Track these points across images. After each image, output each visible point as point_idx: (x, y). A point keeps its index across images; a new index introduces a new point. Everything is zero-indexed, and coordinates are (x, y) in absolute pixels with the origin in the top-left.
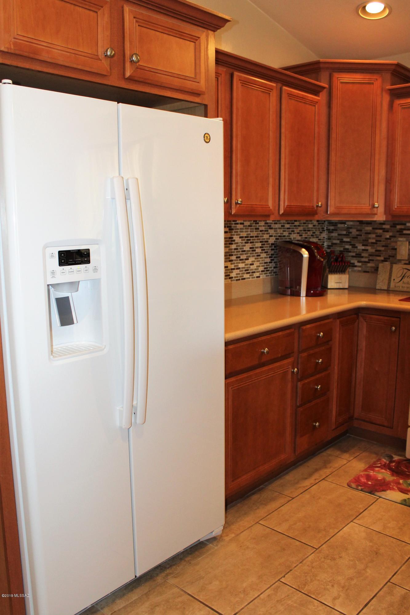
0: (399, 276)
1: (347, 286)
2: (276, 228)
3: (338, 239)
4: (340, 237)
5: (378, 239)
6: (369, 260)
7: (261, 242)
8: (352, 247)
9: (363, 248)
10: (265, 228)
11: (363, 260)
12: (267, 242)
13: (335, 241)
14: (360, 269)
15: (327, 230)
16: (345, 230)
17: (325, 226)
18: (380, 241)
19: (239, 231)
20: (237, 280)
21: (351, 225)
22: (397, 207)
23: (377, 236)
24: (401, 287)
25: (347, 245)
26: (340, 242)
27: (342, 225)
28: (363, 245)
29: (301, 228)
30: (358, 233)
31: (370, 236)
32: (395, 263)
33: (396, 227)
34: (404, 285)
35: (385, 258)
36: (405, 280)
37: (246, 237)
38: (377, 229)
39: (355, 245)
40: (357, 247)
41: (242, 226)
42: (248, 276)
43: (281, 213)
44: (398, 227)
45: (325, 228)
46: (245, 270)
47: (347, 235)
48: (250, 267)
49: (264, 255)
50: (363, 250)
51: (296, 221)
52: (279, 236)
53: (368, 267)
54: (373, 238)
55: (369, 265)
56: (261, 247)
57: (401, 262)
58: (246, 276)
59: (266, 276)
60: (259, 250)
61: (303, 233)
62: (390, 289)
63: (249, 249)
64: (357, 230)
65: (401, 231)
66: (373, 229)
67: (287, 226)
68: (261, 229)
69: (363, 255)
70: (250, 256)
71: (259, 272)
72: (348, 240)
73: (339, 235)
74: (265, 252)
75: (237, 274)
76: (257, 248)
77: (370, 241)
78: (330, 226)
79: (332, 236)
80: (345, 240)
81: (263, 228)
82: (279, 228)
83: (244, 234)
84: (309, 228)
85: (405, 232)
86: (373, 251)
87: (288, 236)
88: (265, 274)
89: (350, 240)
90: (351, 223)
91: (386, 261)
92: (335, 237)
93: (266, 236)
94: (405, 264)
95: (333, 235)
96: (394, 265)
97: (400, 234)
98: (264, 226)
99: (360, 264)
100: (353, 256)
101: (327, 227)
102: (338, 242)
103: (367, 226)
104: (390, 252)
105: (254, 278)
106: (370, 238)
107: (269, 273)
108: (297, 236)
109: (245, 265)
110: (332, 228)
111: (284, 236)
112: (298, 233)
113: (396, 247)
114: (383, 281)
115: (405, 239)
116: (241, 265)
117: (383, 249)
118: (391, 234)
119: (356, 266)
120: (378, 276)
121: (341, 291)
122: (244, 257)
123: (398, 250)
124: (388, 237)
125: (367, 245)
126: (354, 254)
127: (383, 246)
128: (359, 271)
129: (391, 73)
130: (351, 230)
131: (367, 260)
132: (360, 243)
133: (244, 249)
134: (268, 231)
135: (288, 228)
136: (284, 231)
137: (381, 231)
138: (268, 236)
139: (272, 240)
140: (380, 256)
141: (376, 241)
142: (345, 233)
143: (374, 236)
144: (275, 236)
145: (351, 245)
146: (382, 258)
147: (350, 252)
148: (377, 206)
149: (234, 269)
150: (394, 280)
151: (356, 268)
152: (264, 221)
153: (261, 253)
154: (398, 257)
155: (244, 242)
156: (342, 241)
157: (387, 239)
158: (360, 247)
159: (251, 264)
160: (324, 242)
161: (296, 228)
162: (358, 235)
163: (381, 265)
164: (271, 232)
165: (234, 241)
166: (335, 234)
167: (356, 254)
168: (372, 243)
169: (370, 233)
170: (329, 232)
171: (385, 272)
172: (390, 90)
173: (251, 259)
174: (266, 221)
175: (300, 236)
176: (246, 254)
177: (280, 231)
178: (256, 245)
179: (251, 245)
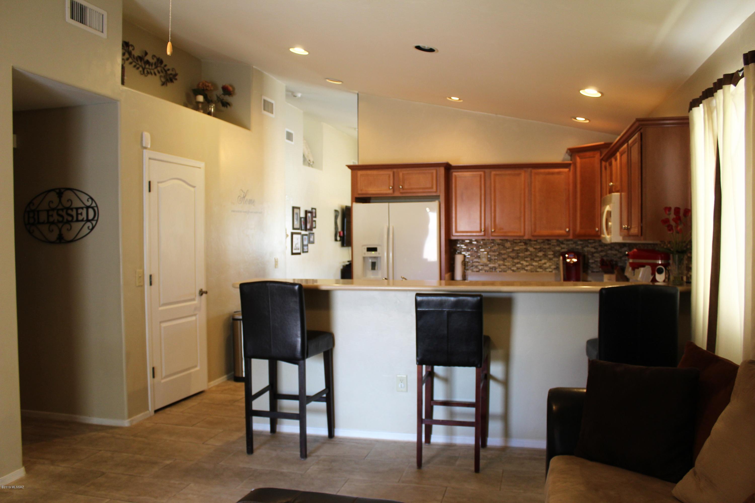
42: (541, 270)
46: (538, 267)
48: (543, 265)
58: (538, 270)
60: (551, 256)
63: (542, 255)
67: (579, 242)
68: (552, 244)
70: (543, 259)
81: (555, 244)
83: (538, 247)
93: (558, 248)
109: (538, 264)
116: (535, 264)
122: (538, 259)
155: (537, 251)
164: (563, 246)
165: (529, 250)
173: (543, 261)
178: (549, 253)
179: (543, 253)
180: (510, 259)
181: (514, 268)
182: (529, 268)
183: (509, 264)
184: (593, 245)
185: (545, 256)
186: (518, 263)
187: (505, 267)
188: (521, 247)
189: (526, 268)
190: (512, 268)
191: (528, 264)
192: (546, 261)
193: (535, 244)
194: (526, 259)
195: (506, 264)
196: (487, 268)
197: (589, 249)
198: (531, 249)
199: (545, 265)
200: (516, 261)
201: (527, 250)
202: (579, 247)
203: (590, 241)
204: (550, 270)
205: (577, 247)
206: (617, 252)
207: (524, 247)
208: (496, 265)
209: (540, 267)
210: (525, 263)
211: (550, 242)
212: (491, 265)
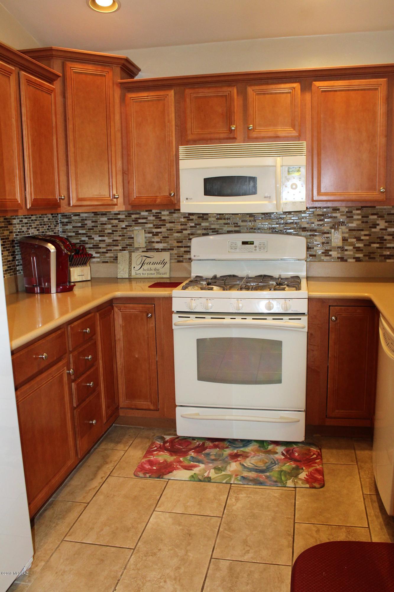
0: (138, 263)
1: (89, 279)
2: (16, 224)
3: (74, 232)
4: (74, 230)
5: (114, 229)
6: (107, 250)
8: (89, 239)
9: (100, 238)
10: (5, 224)
12: (8, 238)
13: (70, 234)
14: (99, 260)
15: (61, 223)
16: (79, 222)
17: (58, 219)
18: (117, 231)
21: (86, 217)
22: (136, 197)
23: (112, 226)
24: (141, 275)
25: (84, 237)
26: (76, 234)
27: (77, 217)
28: (100, 236)
29: (37, 223)
30: (93, 224)
31: (106, 226)
32: (133, 252)
33: (131, 216)
34: (144, 272)
35: (122, 248)
36: (145, 267)
38: (112, 219)
39: (91, 236)
40: (93, 239)
43: (28, 207)
44: (133, 216)
45: (59, 222)
47: (83, 227)
50: (100, 241)
51: (32, 215)
52: (19, 232)
53: (106, 257)
54: (110, 229)
55: (107, 255)
57: (138, 250)
59: (10, 275)
61: (40, 228)
62: (132, 277)
64: (93, 222)
65: (137, 219)
66: (108, 219)
69: (100, 245)
72: (84, 232)
73: (73, 227)
74: (7, 250)
77: (106, 231)
78: (63, 218)
79: (67, 229)
80: (80, 232)
81: (3, 225)
82: (18, 224)
84: (44, 222)
85: (140, 221)
86: (111, 241)
87: (26, 231)
88: (9, 273)
89: (86, 232)
90: (86, 215)
91: (125, 250)
92: (70, 229)
93: (6, 233)
94: (143, 252)
95: (67, 227)
96: (133, 254)
97: (135, 223)
98: (3, 222)
99: (98, 255)
100: (90, 248)
101: (60, 220)
102: (73, 234)
103: (102, 217)
104: (127, 242)
106: (106, 229)
108: (34, 231)
110: (66, 220)
111: (23, 232)
112: (35, 228)
113: (133, 236)
114: (123, 269)
115: (140, 228)
117: (120, 238)
118: (126, 223)
119: (94, 258)
120: (119, 265)
121: (84, 283)
123: (135, 238)
124: (124, 226)
125: (104, 236)
126: (91, 246)
127: (120, 236)
128: (98, 262)
129: (120, 67)
130: (86, 222)
131: (104, 250)
132: (96, 234)
134: (7, 227)
135: (26, 223)
136: (22, 226)
137: (117, 221)
139: (12, 237)
140: (118, 246)
141: (113, 231)
142: (80, 225)
143: (109, 226)
144: (14, 232)
145: (87, 236)
146: (120, 248)
147: (87, 243)
148: (117, 197)
150: (134, 267)
151: (94, 260)
152: (3, 217)
154: (136, 246)
156: (77, 234)
157: (123, 228)
158: (97, 238)
161: (33, 223)
162: (93, 226)
163: (119, 255)
164: (11, 228)
166: (69, 227)
167: (94, 246)
168: (109, 233)
169: (105, 224)
170: (63, 225)
171: (125, 261)
172: (121, 83)
174: (5, 217)
175: (38, 230)
177: (19, 227)
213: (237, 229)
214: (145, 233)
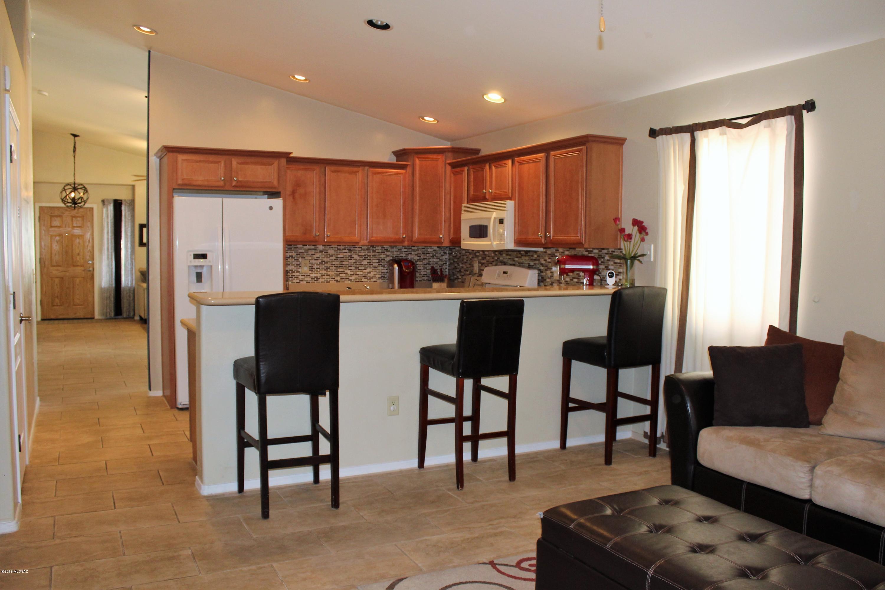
2: (393, 251)
7: (377, 259)
11: (463, 274)
17: (447, 251)
19: (357, 252)
20: (355, 282)
22: (452, 237)
27: (454, 250)
29: (420, 252)
30: (460, 255)
35: (469, 273)
37: (363, 256)
41: (360, 249)
42: (366, 280)
43: (368, 241)
45: (447, 252)
46: (363, 276)
47: (456, 257)
48: (368, 275)
49: (381, 268)
52: (396, 256)
54: (465, 259)
55: (464, 277)
56: (377, 263)
57: (475, 275)
58: (363, 279)
59: (383, 281)
60: (376, 265)
61: (422, 255)
63: (367, 263)
66: (466, 252)
67: (404, 250)
68: (377, 251)
69: (462, 270)
70: (368, 268)
71: (376, 278)
72: (456, 260)
73: (453, 257)
75: (355, 278)
76: (375, 263)
79: (450, 258)
81: (380, 251)
82: (396, 251)
83: (363, 254)
84: (429, 252)
86: (465, 267)
88: (382, 280)
90: (457, 249)
91: (470, 275)
93: (383, 256)
96: (472, 277)
97: (476, 256)
98: (380, 249)
99: (461, 277)
103: (463, 251)
104: (471, 269)
105: (372, 281)
107: (386, 280)
109: (363, 273)
110: (450, 252)
112: (415, 255)
113: (474, 265)
115: (477, 259)
116: (359, 273)
117: (469, 266)
118: (472, 256)
119: (459, 279)
122: (362, 268)
123: (474, 267)
126: (458, 270)
127: (469, 264)
132: (461, 262)
133: (362, 263)
135: (405, 251)
137: (468, 254)
138: (385, 256)
139: (388, 259)
140: (468, 271)
144: (391, 256)
145: (457, 264)
148: (441, 237)
149: (353, 275)
152: (380, 246)
153: (377, 266)
154: (474, 272)
155: (362, 259)
157: (471, 259)
158: (461, 265)
159: (368, 273)
160: (447, 262)
161: (413, 252)
164: (388, 253)
165: (353, 258)
168: (466, 262)
170: (449, 255)
173: (368, 270)
174: (383, 246)
175: (418, 257)
176: (363, 266)
178: (374, 261)
179: (368, 261)
180: (334, 268)
181: (338, 278)
182: (353, 278)
183: (333, 273)
184: (417, 252)
185: (370, 264)
186: (342, 272)
187: (328, 277)
188: (345, 254)
189: (350, 278)
190: (336, 279)
191: (352, 273)
192: (371, 270)
193: (360, 251)
194: (350, 268)
195: (329, 273)
196: (308, 279)
197: (412, 256)
198: (356, 257)
199: (369, 274)
200: (340, 270)
201: (351, 258)
202: (404, 255)
203: (413, 248)
204: (375, 280)
205: (401, 255)
206: (438, 260)
207: (349, 254)
208: (319, 275)
209: (365, 277)
210: (349, 273)
211: (374, 249)
212: (313, 275)
213: (514, 263)
214: (479, 263)
